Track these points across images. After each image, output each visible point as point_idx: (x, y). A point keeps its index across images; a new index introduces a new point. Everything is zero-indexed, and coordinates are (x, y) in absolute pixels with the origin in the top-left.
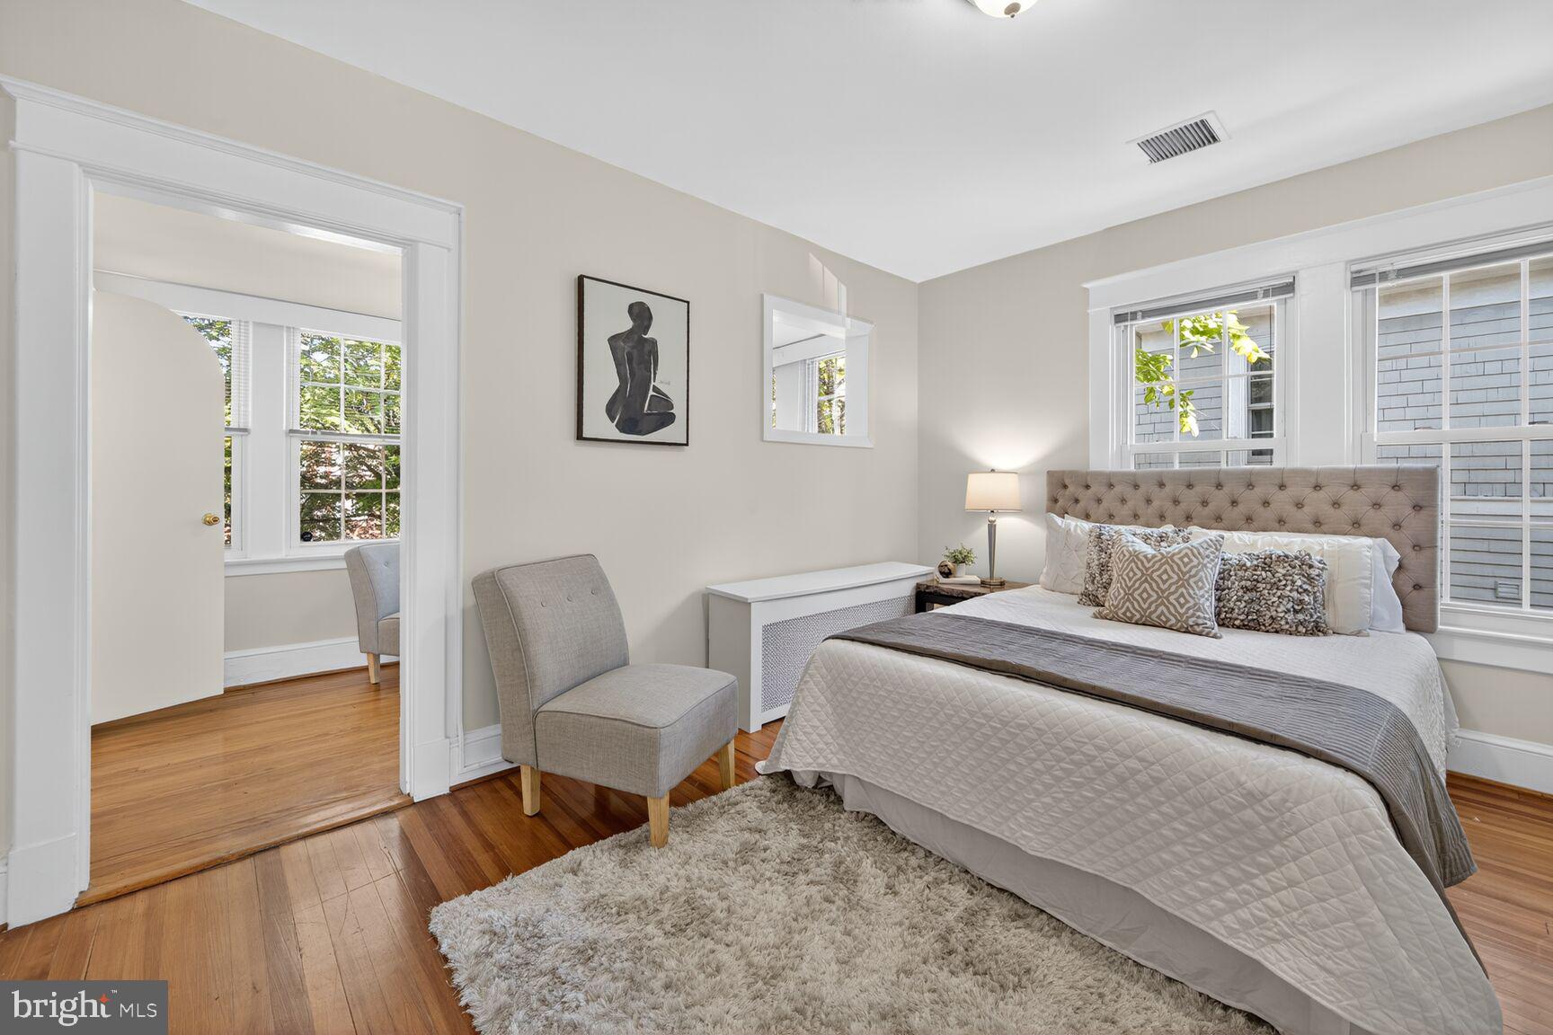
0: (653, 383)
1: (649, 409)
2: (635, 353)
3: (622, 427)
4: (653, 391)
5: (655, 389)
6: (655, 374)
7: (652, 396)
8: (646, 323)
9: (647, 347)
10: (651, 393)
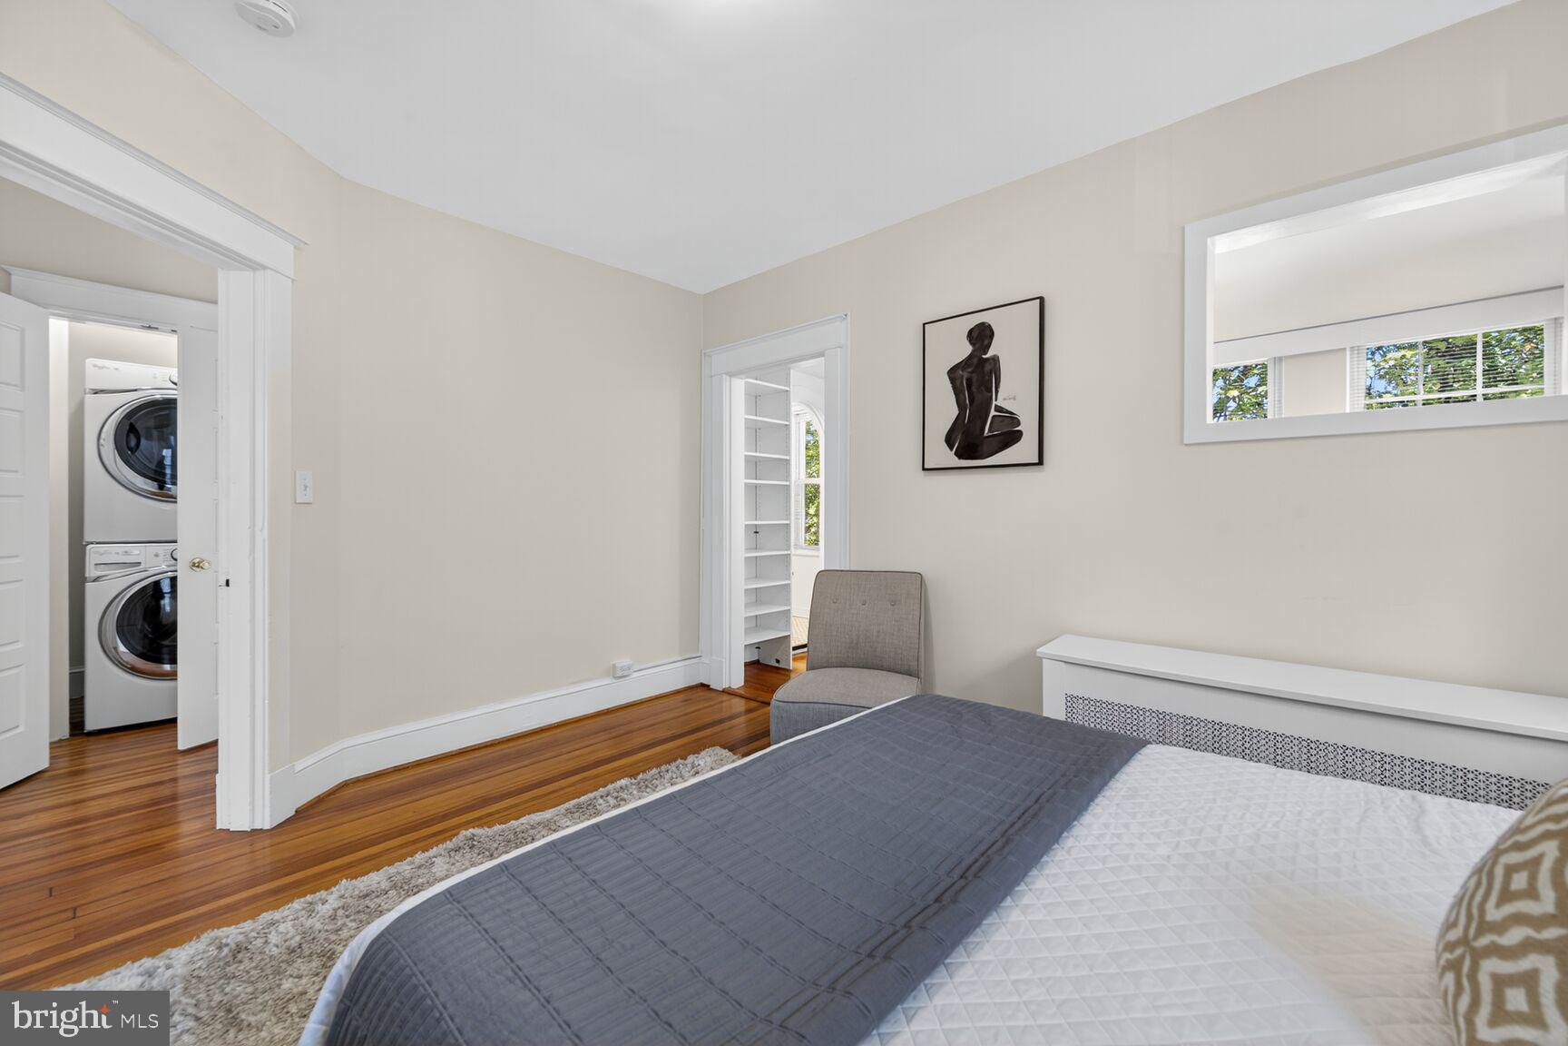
0: (994, 403)
1: (990, 431)
2: (975, 377)
3: (961, 454)
4: (995, 411)
5: (998, 409)
6: (997, 392)
7: (994, 416)
8: (986, 342)
9: (988, 367)
10: (993, 413)
